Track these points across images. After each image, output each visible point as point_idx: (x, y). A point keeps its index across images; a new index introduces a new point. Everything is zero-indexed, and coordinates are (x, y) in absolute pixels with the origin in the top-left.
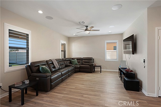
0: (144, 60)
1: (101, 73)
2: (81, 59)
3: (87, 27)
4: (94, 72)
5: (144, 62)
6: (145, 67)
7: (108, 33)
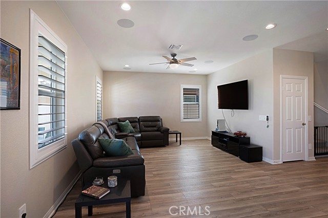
0: (267, 117)
1: (180, 144)
2: (137, 120)
3: (174, 55)
4: (168, 145)
5: (268, 120)
6: (268, 126)
7: (190, 72)
